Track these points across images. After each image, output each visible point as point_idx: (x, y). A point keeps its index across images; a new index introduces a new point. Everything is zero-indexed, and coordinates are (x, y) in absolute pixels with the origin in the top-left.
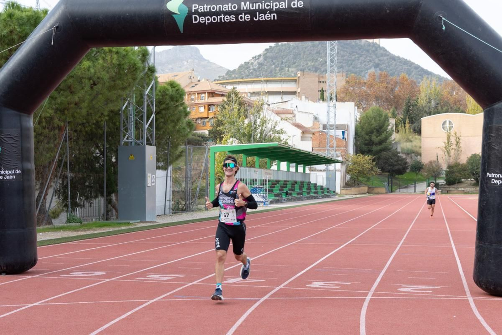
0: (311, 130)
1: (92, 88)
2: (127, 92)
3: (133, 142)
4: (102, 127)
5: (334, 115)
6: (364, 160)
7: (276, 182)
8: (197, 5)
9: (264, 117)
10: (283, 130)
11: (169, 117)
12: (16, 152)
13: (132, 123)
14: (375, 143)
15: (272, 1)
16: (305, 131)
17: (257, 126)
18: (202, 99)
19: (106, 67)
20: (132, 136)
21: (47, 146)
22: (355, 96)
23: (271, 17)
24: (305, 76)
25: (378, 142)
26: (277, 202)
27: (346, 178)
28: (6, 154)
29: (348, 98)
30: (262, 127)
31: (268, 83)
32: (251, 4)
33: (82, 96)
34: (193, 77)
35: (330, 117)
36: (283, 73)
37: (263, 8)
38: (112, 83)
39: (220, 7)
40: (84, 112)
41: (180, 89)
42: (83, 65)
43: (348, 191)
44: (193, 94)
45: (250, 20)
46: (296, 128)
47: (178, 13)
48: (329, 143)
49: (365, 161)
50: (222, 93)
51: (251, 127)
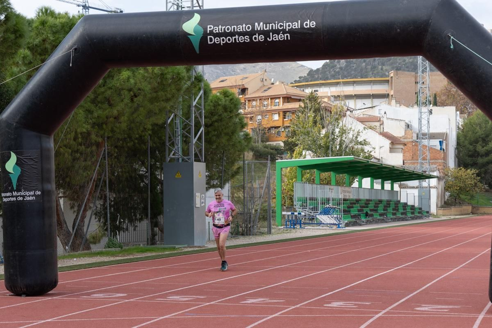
0: (401, 140)
1: (132, 100)
2: (171, 103)
3: (180, 159)
4: (146, 143)
5: (427, 122)
6: (466, 174)
7: (356, 201)
8: (212, 26)
9: (344, 126)
10: (367, 140)
11: (222, 129)
12: (36, 173)
13: (179, 137)
14: (480, 155)
15: (285, 22)
16: (394, 142)
17: (336, 137)
18: (276, 105)
19: (148, 78)
20: (179, 151)
21: (83, 164)
22: (459, 98)
23: (284, 38)
24: (399, 75)
25: (484, 154)
26: (355, 224)
27: (445, 196)
28: (27, 176)
29: (450, 101)
30: (341, 138)
31: (355, 85)
32: (264, 25)
33: (121, 109)
34: (266, 80)
35: (422, 125)
36: (375, 72)
37: (276, 28)
38: (154, 95)
39: (234, 28)
40: (124, 126)
41: (235, 98)
42: (122, 75)
43: (447, 211)
44: (265, 99)
45: (264, 41)
46: (384, 137)
47: (193, 34)
48: (421, 155)
49: (468, 176)
50: (299, 98)
51: (329, 137)
